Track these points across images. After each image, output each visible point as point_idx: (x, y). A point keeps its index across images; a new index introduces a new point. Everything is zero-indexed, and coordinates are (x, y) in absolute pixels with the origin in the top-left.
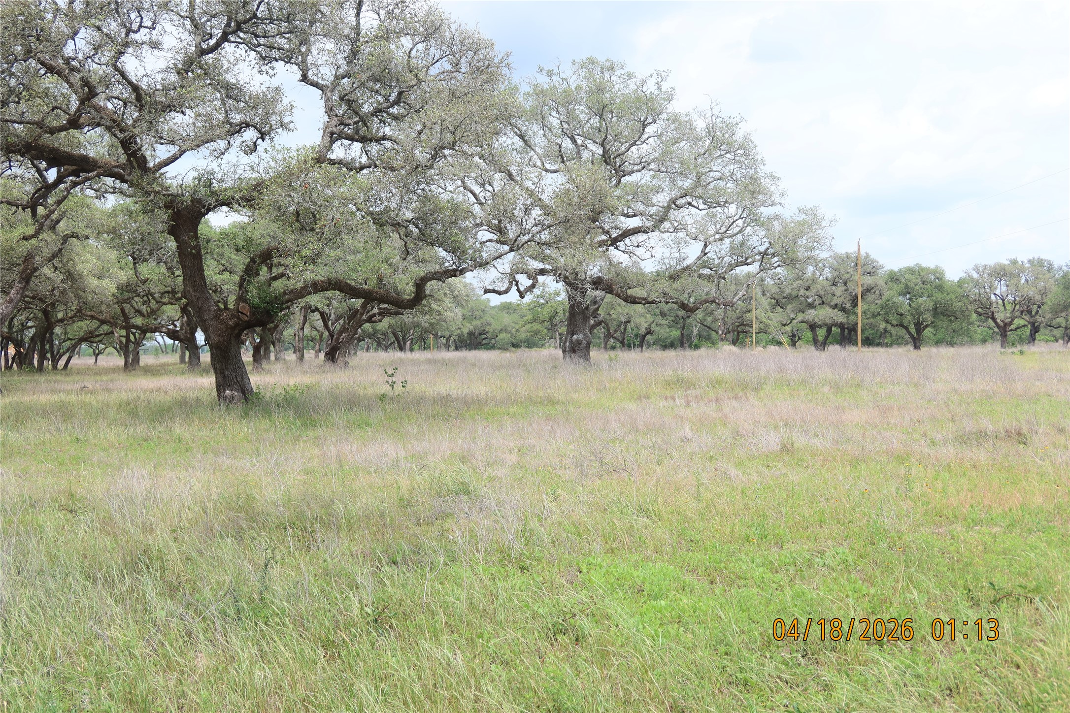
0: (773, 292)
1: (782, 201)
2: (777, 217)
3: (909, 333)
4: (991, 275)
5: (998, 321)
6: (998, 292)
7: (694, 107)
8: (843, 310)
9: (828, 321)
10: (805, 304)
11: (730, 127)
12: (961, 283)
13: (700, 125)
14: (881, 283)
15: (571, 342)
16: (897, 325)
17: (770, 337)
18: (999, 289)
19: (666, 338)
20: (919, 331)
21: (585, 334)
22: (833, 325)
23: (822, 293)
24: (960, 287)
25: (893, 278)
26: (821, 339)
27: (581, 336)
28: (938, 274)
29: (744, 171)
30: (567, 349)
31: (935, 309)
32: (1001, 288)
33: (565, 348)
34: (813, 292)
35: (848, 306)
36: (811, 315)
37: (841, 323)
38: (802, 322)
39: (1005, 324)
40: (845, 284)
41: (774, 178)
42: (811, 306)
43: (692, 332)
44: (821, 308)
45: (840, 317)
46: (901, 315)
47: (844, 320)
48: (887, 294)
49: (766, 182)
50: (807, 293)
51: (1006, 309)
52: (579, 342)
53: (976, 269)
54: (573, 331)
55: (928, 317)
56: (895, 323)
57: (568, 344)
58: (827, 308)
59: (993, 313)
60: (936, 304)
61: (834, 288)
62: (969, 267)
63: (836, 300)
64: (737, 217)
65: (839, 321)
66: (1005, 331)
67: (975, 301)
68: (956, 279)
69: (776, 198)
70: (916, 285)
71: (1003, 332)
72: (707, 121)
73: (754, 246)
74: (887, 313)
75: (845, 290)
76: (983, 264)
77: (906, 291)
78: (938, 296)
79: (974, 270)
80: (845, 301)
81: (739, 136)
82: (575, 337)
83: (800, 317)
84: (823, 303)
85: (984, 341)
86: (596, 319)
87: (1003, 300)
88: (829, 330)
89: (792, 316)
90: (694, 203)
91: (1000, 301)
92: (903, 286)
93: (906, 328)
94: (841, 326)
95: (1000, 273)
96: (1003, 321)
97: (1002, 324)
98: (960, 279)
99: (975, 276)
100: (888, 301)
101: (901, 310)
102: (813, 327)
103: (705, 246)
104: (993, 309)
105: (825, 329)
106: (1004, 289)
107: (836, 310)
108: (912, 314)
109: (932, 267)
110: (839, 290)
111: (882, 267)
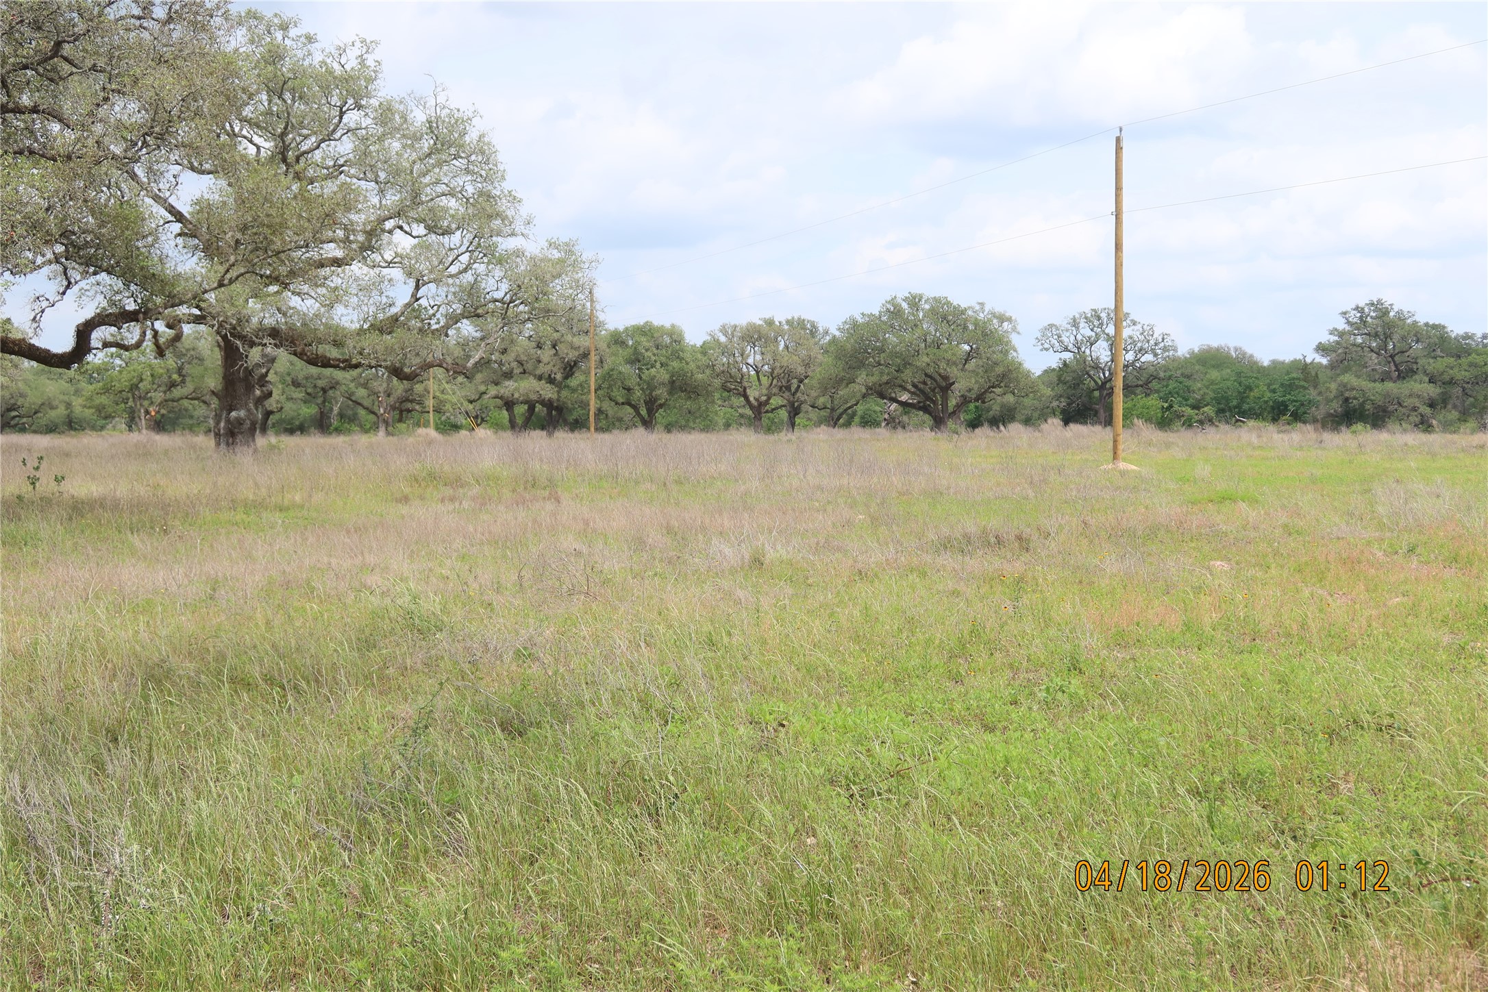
0: (456, 355)
1: (525, 232)
2: (518, 253)
3: (638, 414)
4: (743, 338)
5: (751, 399)
6: (750, 361)
7: (409, 92)
8: (551, 381)
9: (534, 397)
10: (500, 373)
11: (459, 124)
12: (704, 350)
13: (419, 117)
14: (603, 346)
15: (228, 421)
16: (623, 404)
17: (443, 418)
18: (752, 357)
19: (292, 419)
20: (651, 412)
21: (249, 410)
22: (537, 402)
23: (523, 358)
24: (704, 353)
25: (617, 340)
26: (519, 421)
27: (242, 413)
28: (676, 336)
29: (480, 185)
30: (222, 431)
31: (672, 382)
32: (754, 357)
33: (219, 430)
34: (511, 357)
35: (559, 377)
36: (510, 387)
37: (550, 400)
38: (496, 397)
39: (761, 404)
40: (554, 346)
41: (514, 200)
42: (508, 375)
43: (331, 409)
44: (521, 379)
45: (549, 392)
46: (629, 390)
47: (555, 396)
48: (609, 362)
49: (503, 205)
50: (504, 358)
51: (760, 385)
52: (239, 422)
53: (723, 330)
54: (231, 406)
55: (662, 393)
56: (621, 400)
57: (222, 424)
58: (531, 378)
59: (745, 389)
60: (672, 376)
61: (539, 352)
62: (715, 327)
63: (542, 369)
64: (463, 249)
65: (547, 397)
66: (760, 413)
67: (723, 372)
68: (699, 343)
69: (519, 226)
70: (647, 350)
71: (759, 416)
72: (428, 112)
73: (489, 290)
74: (610, 387)
75: (555, 355)
76: (732, 324)
77: (636, 359)
78: (675, 364)
79: (721, 331)
80: (555, 370)
81: (472, 137)
82: (234, 414)
83: (493, 391)
84: (524, 372)
85: (727, 426)
86: (264, 389)
87: (757, 372)
88: (532, 408)
89: (482, 388)
90: (406, 228)
91: (753, 373)
92: (630, 351)
93: (635, 408)
94: (548, 404)
95: (755, 336)
96: (756, 400)
97: (755, 403)
98: (704, 343)
99: (723, 339)
100: (612, 370)
101: (629, 383)
102: (509, 404)
103: (417, 288)
104: (746, 384)
105: (526, 407)
106: (758, 357)
107: (543, 382)
108: (642, 389)
109: (668, 325)
110: (546, 355)
111: (602, 324)
